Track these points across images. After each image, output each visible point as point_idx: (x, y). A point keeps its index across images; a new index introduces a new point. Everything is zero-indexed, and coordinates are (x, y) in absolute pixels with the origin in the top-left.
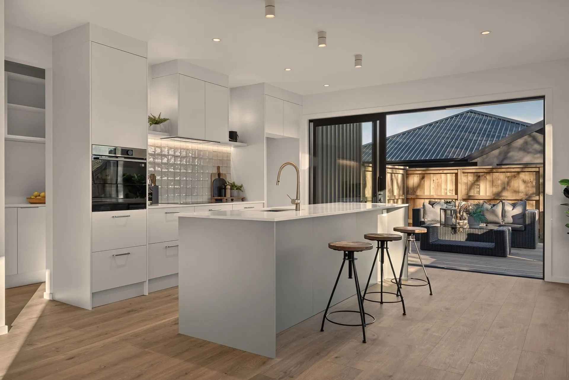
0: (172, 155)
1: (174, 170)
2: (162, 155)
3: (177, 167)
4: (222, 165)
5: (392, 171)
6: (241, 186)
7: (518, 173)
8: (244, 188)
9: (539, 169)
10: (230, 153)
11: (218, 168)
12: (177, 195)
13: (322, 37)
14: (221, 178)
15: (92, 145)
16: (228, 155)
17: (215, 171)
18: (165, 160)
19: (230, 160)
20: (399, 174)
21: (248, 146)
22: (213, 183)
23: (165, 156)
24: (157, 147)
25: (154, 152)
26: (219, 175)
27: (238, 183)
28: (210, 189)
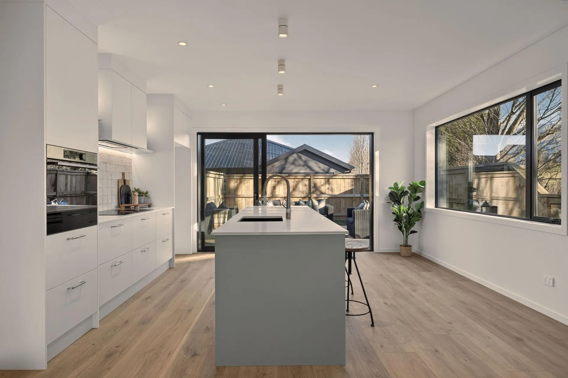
4: (126, 171)
5: (219, 177)
6: (147, 193)
7: (302, 179)
8: (149, 195)
9: (311, 177)
10: (132, 159)
11: (123, 174)
13: (281, 65)
14: (126, 184)
15: (47, 144)
16: (130, 161)
17: (120, 177)
19: (132, 166)
20: (220, 179)
21: (154, 153)
22: (120, 190)
26: (125, 181)
27: (143, 190)
28: (117, 196)
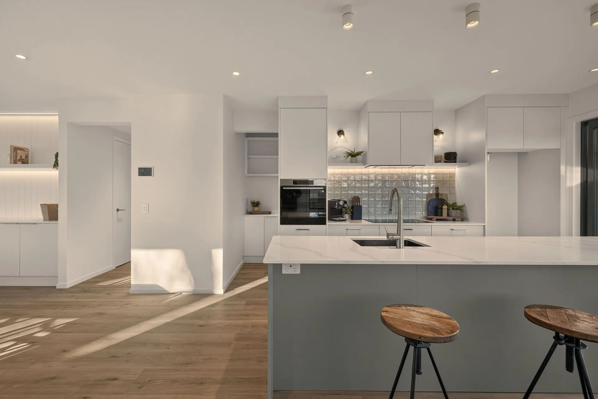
0: (380, 180)
1: (381, 192)
2: (369, 181)
3: (384, 189)
4: (443, 186)
6: (463, 207)
10: (454, 174)
11: (437, 189)
12: (385, 213)
14: (440, 198)
16: (452, 176)
17: (432, 192)
18: (372, 184)
19: (455, 180)
21: (469, 165)
22: (429, 203)
23: (372, 181)
24: (363, 174)
25: (362, 178)
26: (437, 195)
